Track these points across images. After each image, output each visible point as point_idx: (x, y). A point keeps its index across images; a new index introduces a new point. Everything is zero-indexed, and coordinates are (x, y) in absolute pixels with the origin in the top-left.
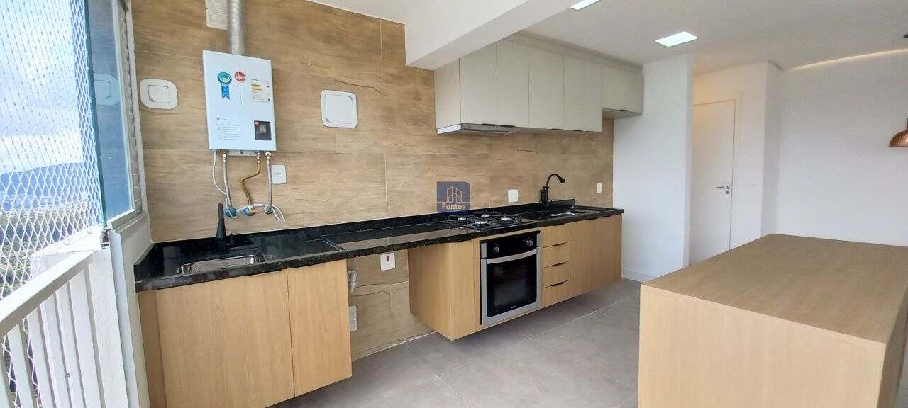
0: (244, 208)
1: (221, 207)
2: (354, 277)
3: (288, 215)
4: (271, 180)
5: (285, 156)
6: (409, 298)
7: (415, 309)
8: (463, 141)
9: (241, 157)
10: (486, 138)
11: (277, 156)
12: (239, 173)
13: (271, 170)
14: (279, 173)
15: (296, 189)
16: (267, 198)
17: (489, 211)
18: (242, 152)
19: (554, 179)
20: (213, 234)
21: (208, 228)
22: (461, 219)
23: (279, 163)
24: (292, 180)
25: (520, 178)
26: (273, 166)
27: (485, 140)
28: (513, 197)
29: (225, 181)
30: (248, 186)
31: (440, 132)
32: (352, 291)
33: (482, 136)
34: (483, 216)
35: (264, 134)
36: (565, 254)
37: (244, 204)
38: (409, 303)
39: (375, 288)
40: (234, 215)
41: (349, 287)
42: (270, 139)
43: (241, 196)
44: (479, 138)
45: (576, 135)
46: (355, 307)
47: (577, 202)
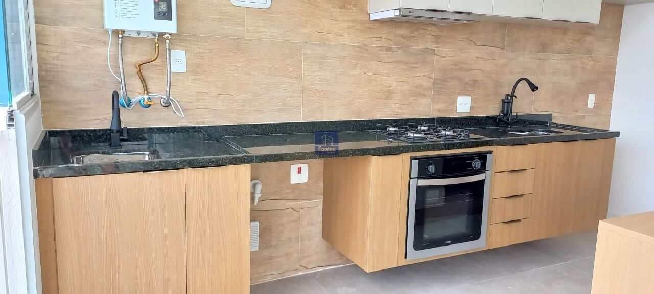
0: (139, 98)
1: (115, 95)
2: (259, 188)
3: (188, 110)
4: (171, 68)
5: (186, 40)
6: (321, 220)
7: (328, 233)
8: (402, 31)
9: (138, 39)
10: (434, 28)
11: (177, 39)
12: (134, 57)
13: (170, 55)
14: (178, 60)
15: (198, 79)
16: (165, 88)
17: (429, 121)
18: (139, 33)
19: (523, 85)
20: (107, 125)
21: (100, 117)
22: (392, 129)
23: (178, 47)
24: (194, 69)
25: (475, 81)
26: (172, 51)
27: (433, 30)
28: (463, 107)
29: (121, 66)
30: (145, 73)
31: (373, 17)
32: (256, 203)
33: (428, 24)
34: (419, 127)
35: (164, 13)
36: (525, 184)
37: (139, 93)
38: (320, 225)
39: (281, 204)
40: (129, 105)
41: (253, 199)
42: (170, 19)
43: (137, 84)
44: (424, 27)
45: (561, 27)
46: (257, 223)
47: (555, 118)
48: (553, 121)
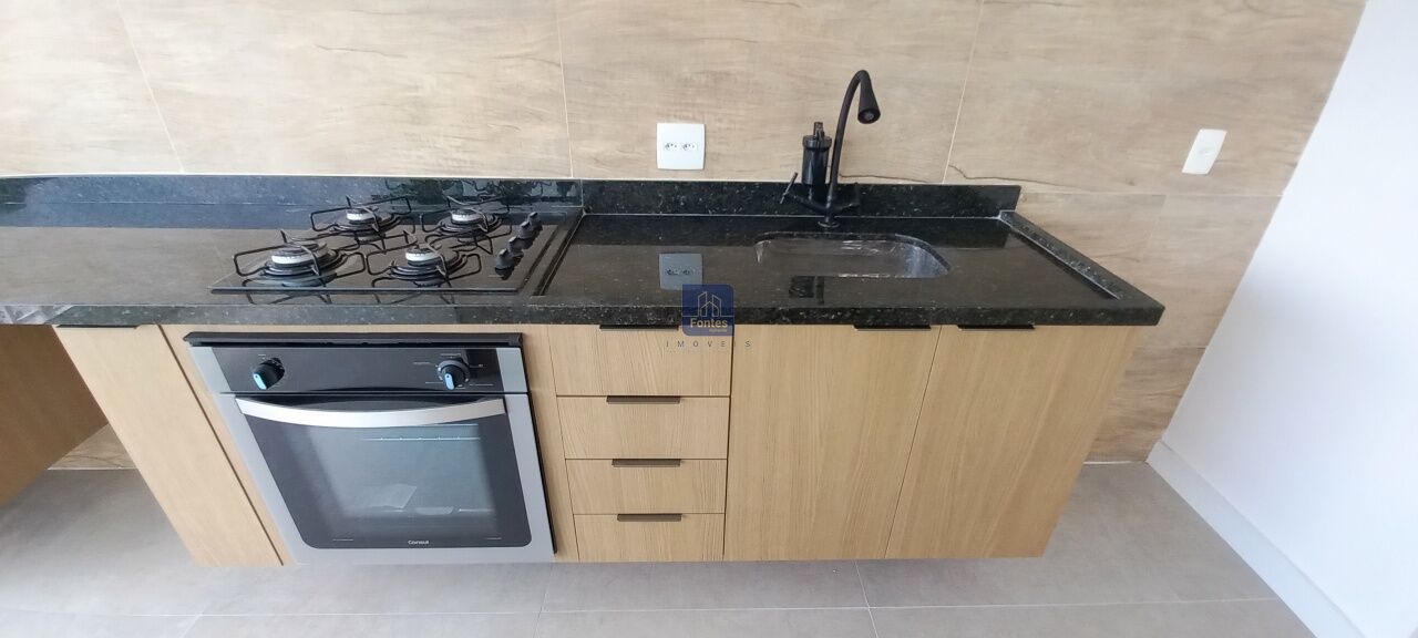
25: (718, 76)
28: (678, 152)
47: (1036, 197)
48: (1024, 208)
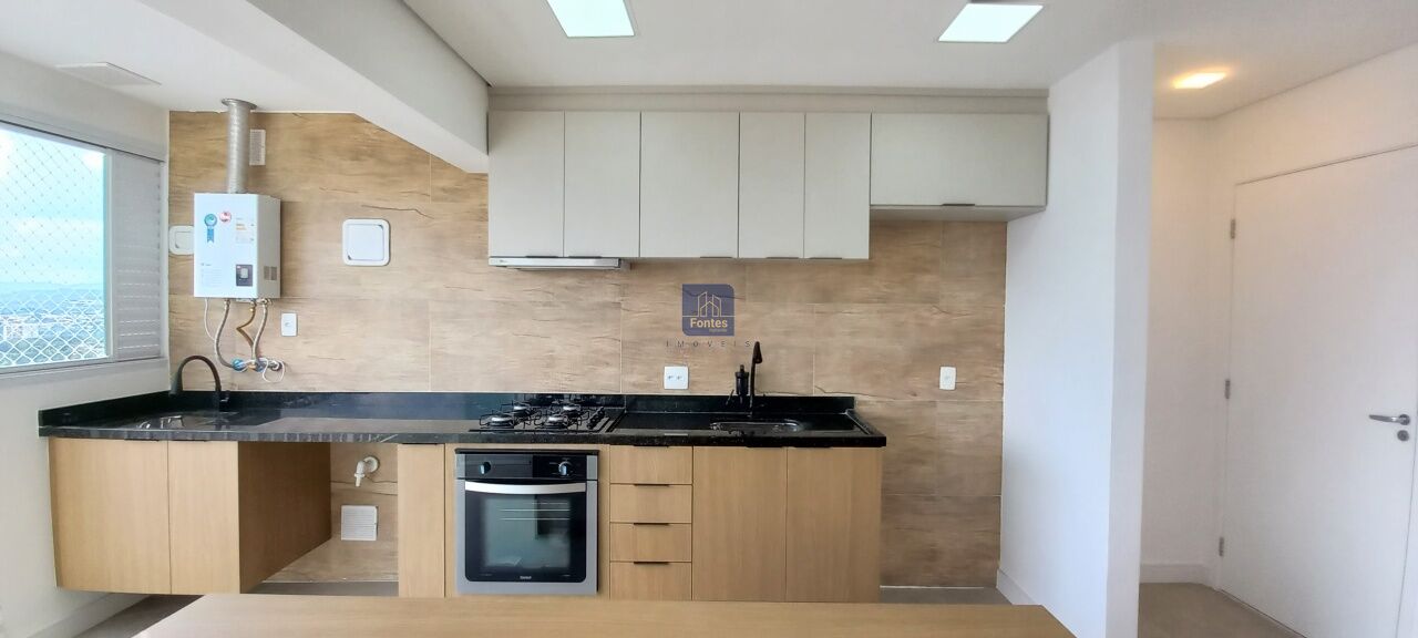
3: (297, 375)
4: (280, 332)
5: (298, 303)
11: (289, 303)
14: (289, 323)
15: (308, 342)
20: (211, 388)
23: (290, 311)
24: (304, 332)
26: (284, 315)
28: (675, 381)
35: (245, 279)
42: (251, 285)
46: (372, 508)
47: (865, 403)
48: (858, 408)
